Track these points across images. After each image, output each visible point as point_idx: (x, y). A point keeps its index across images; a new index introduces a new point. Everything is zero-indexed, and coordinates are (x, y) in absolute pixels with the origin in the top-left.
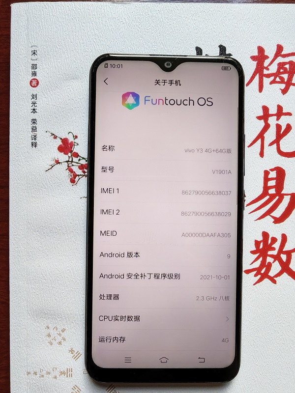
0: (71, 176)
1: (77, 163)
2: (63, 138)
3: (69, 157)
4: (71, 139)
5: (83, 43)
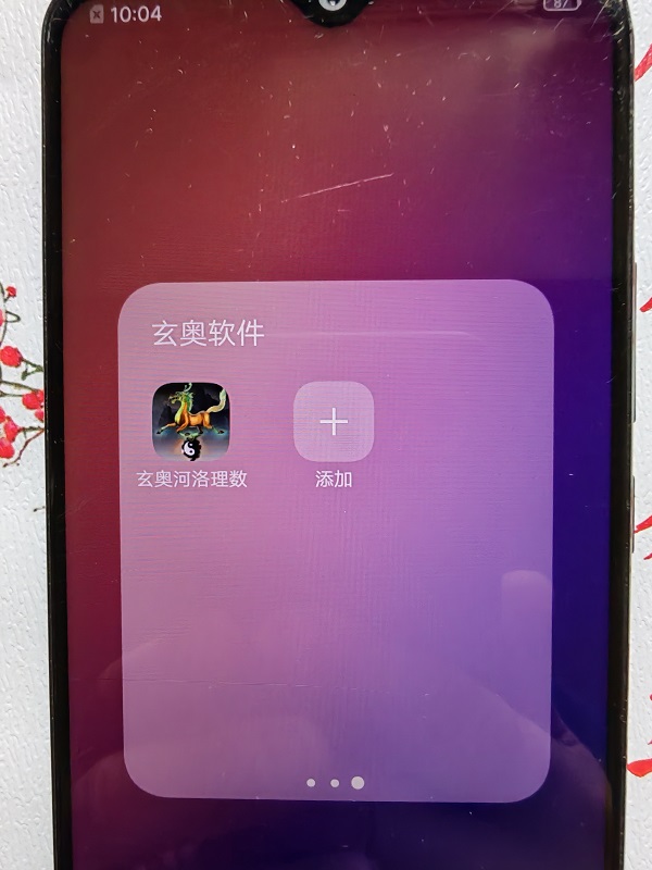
1: (18, 386)
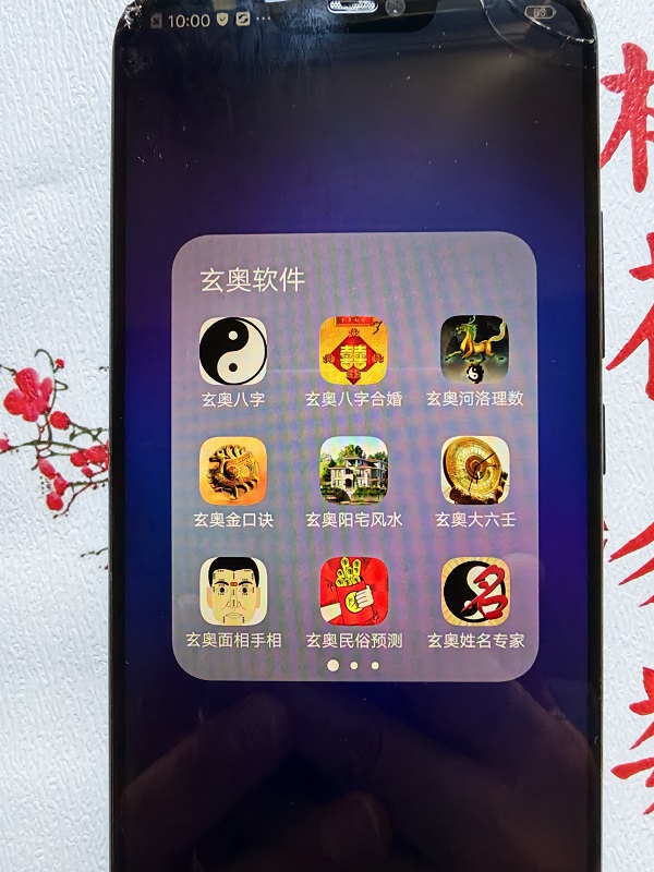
0: (49, 487)
1: (67, 446)
2: (18, 370)
3: (41, 430)
4: (44, 372)
5: (70, 69)
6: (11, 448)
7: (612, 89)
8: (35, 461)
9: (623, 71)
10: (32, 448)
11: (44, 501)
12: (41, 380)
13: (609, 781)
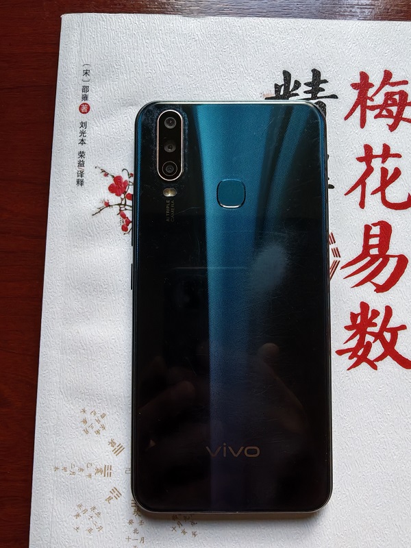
0: (123, 222)
2: (115, 176)
3: (122, 199)
6: (109, 206)
7: (355, 89)
8: (119, 212)
9: (359, 82)
10: (118, 206)
11: (120, 227)
12: (124, 181)
13: (334, 356)
